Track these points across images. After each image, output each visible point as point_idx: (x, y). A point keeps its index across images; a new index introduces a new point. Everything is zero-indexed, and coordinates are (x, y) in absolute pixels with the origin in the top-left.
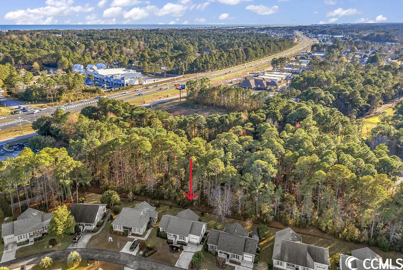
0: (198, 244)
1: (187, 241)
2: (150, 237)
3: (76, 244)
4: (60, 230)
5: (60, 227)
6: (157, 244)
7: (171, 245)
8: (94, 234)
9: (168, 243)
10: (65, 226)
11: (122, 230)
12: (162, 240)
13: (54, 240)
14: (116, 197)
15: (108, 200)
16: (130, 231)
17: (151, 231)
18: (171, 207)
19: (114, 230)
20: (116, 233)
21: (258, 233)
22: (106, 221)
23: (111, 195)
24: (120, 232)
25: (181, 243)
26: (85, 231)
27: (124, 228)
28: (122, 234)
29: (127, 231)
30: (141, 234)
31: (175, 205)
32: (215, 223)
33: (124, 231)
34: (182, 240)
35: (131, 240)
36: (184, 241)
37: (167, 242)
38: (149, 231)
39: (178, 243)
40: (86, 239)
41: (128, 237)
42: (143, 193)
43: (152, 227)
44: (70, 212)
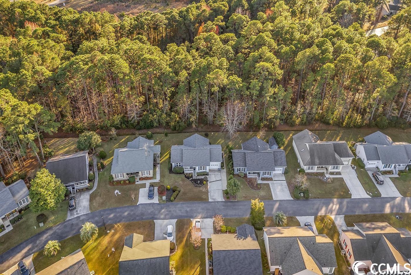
0: (219, 170)
1: (208, 171)
2: (162, 176)
3: (75, 211)
4: (51, 202)
5: (49, 198)
6: (176, 182)
7: (192, 179)
8: (91, 192)
9: (188, 178)
10: (55, 195)
11: (126, 177)
12: (179, 176)
13: (42, 215)
14: (96, 138)
15: (89, 145)
16: (138, 176)
17: (159, 169)
18: (166, 135)
19: (115, 179)
20: (119, 182)
21: (277, 142)
22: (96, 171)
23: (90, 138)
24: (124, 181)
25: (202, 174)
26: (76, 191)
27: (128, 174)
28: (127, 182)
29: (132, 176)
30: (151, 175)
31: (170, 131)
32: (223, 141)
33: (130, 177)
34: (202, 170)
35: (144, 186)
36: (205, 170)
37: (186, 176)
38: (158, 169)
39: (199, 174)
40: (84, 200)
41: (137, 183)
42: (125, 125)
43: (159, 164)
44: (55, 176)
